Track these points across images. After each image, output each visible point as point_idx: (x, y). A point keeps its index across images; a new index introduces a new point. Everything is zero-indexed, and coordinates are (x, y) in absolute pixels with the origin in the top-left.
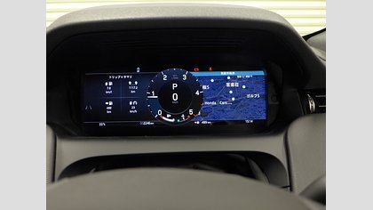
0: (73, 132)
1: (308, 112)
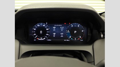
1: (101, 38)
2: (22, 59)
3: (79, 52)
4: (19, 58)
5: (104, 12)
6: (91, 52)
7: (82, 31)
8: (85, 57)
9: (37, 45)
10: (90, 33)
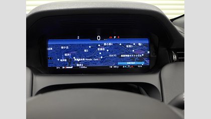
0: (42, 72)
6: (157, 85)
9: (62, 76)
10: (154, 54)
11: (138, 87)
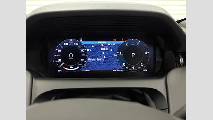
2: (37, 105)
3: (141, 92)
4: (31, 104)
5: (185, 19)
6: (163, 91)
7: (146, 53)
8: (152, 99)
9: (64, 80)
10: (160, 57)
11: (143, 93)
